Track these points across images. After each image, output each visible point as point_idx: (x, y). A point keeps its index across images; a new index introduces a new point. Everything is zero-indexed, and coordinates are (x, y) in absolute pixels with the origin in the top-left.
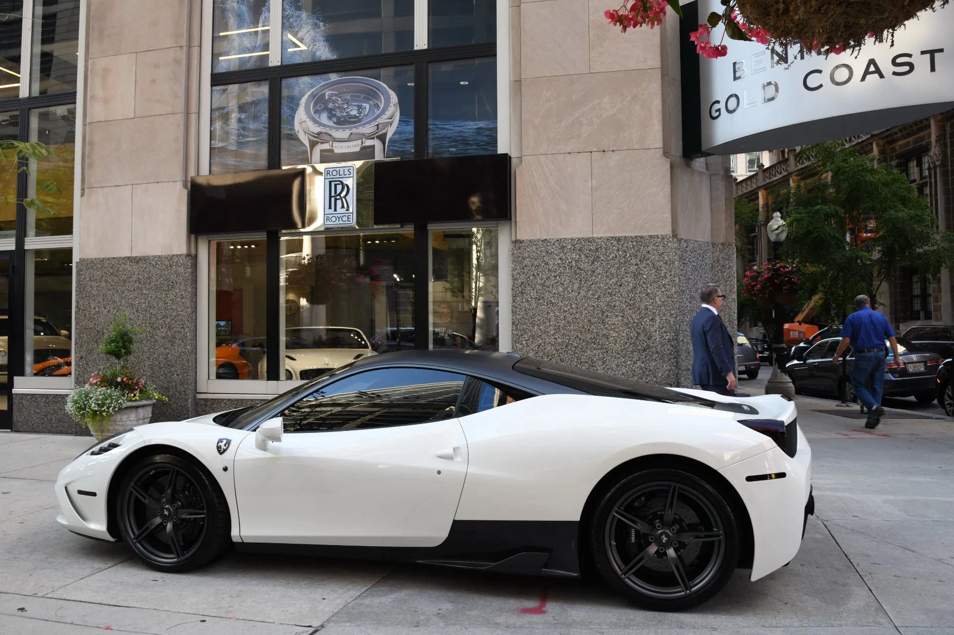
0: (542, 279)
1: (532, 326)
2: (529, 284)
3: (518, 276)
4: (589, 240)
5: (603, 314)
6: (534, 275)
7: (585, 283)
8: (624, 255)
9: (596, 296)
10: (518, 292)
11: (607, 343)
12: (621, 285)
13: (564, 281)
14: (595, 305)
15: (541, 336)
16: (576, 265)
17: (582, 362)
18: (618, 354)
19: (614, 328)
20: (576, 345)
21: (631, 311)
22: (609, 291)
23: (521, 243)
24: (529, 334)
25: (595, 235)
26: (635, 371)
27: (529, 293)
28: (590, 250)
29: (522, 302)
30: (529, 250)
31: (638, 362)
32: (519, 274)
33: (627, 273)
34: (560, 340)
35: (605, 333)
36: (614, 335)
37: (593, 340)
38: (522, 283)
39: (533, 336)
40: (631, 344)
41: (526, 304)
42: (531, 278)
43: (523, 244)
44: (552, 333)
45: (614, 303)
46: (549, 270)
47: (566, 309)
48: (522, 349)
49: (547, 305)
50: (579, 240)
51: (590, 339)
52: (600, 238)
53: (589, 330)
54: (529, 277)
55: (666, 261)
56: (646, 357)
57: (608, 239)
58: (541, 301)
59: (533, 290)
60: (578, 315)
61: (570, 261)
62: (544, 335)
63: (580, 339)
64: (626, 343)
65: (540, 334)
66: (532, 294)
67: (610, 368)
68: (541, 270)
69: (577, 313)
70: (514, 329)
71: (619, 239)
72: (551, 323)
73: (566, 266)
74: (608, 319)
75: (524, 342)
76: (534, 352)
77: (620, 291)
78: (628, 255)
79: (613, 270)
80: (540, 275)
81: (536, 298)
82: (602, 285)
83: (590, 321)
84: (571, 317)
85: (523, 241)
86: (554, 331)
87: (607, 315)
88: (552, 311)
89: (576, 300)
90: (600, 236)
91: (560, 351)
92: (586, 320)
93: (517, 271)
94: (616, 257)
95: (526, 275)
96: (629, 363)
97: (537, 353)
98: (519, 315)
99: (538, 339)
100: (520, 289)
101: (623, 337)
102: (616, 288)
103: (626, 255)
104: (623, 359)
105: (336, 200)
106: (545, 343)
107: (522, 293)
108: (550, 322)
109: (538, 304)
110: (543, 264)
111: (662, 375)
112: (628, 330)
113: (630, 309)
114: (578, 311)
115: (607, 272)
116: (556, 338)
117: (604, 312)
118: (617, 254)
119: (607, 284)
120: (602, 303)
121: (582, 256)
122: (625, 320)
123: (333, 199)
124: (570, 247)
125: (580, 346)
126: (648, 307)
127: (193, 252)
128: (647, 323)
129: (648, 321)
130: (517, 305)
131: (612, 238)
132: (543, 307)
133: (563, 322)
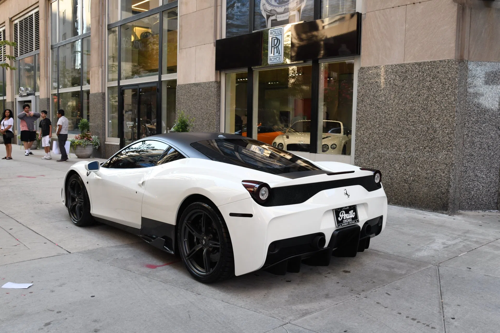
0: (373, 92)
1: (367, 122)
2: (366, 95)
3: (361, 90)
4: (401, 66)
5: (407, 115)
6: (369, 89)
7: (398, 94)
8: (422, 75)
9: (404, 103)
10: (360, 100)
11: (409, 134)
12: (419, 96)
13: (386, 93)
14: (403, 108)
15: (371, 128)
16: (393, 83)
17: (393, 146)
18: (415, 141)
19: (414, 125)
20: (390, 134)
21: (424, 113)
22: (412, 99)
23: (363, 69)
24: (365, 127)
25: (405, 62)
26: (424, 154)
27: (366, 101)
28: (402, 72)
29: (362, 107)
30: (367, 73)
31: (427, 148)
32: (361, 89)
33: (423, 87)
34: (381, 131)
35: (408, 127)
36: (413, 129)
37: (401, 132)
38: (363, 94)
39: (367, 128)
40: (423, 135)
41: (364, 108)
42: (368, 91)
43: (364, 70)
44: (377, 126)
45: (415, 107)
46: (377, 86)
47: (386, 111)
48: (360, 136)
49: (376, 108)
50: (396, 66)
51: (399, 131)
52: (409, 64)
53: (399, 125)
54: (366, 91)
55: (450, 78)
56: (432, 144)
57: (413, 65)
58: (372, 106)
59: (368, 99)
60: (392, 115)
61: (390, 80)
62: (373, 127)
63: (393, 131)
64: (420, 135)
65: (371, 127)
66: (367, 102)
67: (409, 151)
68: (373, 86)
69: (392, 114)
70: (357, 123)
71: (420, 64)
72: (377, 120)
73: (387, 83)
74: (410, 118)
75: (362, 132)
76: (367, 138)
77: (418, 100)
78: (425, 75)
79: (415, 85)
80: (373, 89)
81: (370, 104)
82: (408, 95)
83: (399, 119)
84: (389, 116)
85: (364, 68)
86: (378, 125)
87: (410, 116)
88: (378, 112)
89: (392, 105)
90: (408, 62)
91: (381, 138)
92: (397, 119)
93: (360, 87)
94: (417, 77)
95: (365, 89)
96: (421, 148)
97: (368, 139)
98: (360, 115)
99: (370, 130)
100: (361, 99)
101: (419, 130)
102: (416, 98)
103: (424, 75)
104: (418, 145)
105: (274, 48)
106: (373, 132)
107: (362, 101)
108: (376, 119)
109: (370, 108)
110: (374, 83)
111: (442, 157)
112: (422, 126)
113: (424, 112)
114: (393, 112)
115: (411, 87)
116: (379, 130)
117: (408, 114)
118: (418, 74)
119: (411, 94)
120: (407, 108)
121: (397, 76)
122: (420, 119)
123: (273, 48)
124: (390, 71)
125: (393, 135)
126: (436, 110)
127: (218, 80)
128: (434, 121)
129: (435, 120)
130: (359, 109)
131: (416, 63)
132: (373, 110)
133: (384, 119)
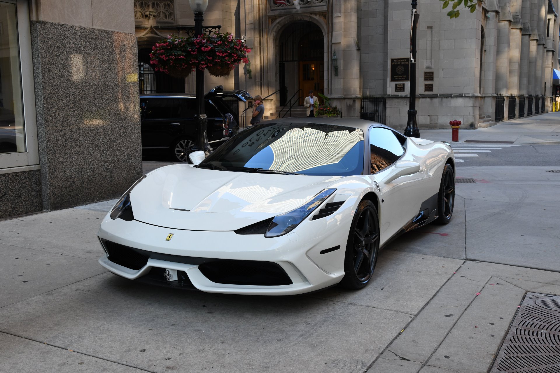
0: (62, 60)
1: (58, 100)
2: (53, 63)
3: (45, 55)
4: (92, 31)
5: (101, 92)
6: (56, 55)
7: (90, 66)
8: (111, 46)
9: (97, 77)
10: (46, 69)
11: (105, 114)
12: (110, 70)
13: (77, 63)
14: (96, 83)
15: (64, 109)
16: (84, 50)
17: (91, 130)
18: (111, 122)
19: (109, 103)
20: (87, 116)
21: (117, 90)
22: (104, 73)
23: (45, 24)
24: (56, 107)
25: (94, 27)
26: (121, 135)
27: (54, 71)
28: (92, 39)
29: (50, 79)
30: (52, 32)
31: (122, 128)
32: (46, 53)
33: (113, 60)
34: (77, 112)
35: (103, 106)
36: (108, 108)
37: (97, 112)
38: (49, 61)
39: (58, 109)
40: (118, 115)
41: (52, 81)
42: (55, 57)
43: (47, 26)
44: (71, 106)
45: (108, 83)
46: (66, 52)
47: (79, 86)
48: (52, 120)
49: (67, 82)
50: (85, 29)
51: (95, 111)
52: (98, 30)
53: (94, 104)
54: (53, 57)
55: (134, 53)
56: (126, 124)
57: (102, 32)
58: (63, 79)
59: (57, 68)
60: (87, 91)
61: (80, 46)
62: (67, 108)
63: (89, 111)
64: (115, 114)
65: (63, 107)
66: (56, 72)
67: (107, 134)
68: (61, 51)
69: (86, 90)
70: (45, 102)
71: (108, 32)
72: (71, 98)
73: (78, 50)
74: (105, 95)
75: (53, 115)
76: (60, 123)
77: (110, 74)
78: (114, 46)
79: (106, 57)
80: (61, 56)
81: (59, 76)
82: (100, 68)
83: (94, 96)
84: (83, 93)
85: (47, 23)
86: (73, 105)
87: (104, 93)
88: (70, 87)
89: (85, 79)
90: (97, 28)
91: (77, 122)
92: (92, 96)
93: (44, 50)
94: (107, 47)
95: (51, 55)
96: (117, 129)
97: (62, 123)
98: (48, 90)
99: (63, 112)
100: (48, 67)
101: (114, 109)
102: (108, 72)
103: (113, 46)
104: (114, 126)
106: (67, 114)
107: (49, 70)
108: (69, 97)
109: (61, 81)
110: (62, 46)
111: (134, 137)
112: (116, 104)
113: (116, 88)
114: (87, 88)
115: (102, 58)
116: (74, 111)
117: (102, 90)
118: (107, 44)
119: (103, 67)
120: (101, 83)
121: (87, 43)
122: (114, 96)
124: (79, 34)
125: (89, 117)
126: (126, 87)
128: (125, 99)
129: (126, 97)
130: (46, 82)
131: (105, 31)
132: (64, 84)
133: (78, 97)
